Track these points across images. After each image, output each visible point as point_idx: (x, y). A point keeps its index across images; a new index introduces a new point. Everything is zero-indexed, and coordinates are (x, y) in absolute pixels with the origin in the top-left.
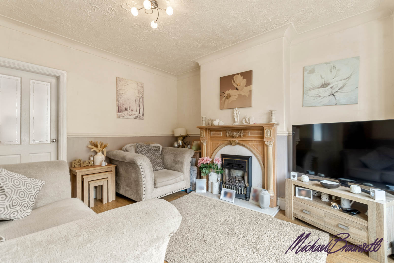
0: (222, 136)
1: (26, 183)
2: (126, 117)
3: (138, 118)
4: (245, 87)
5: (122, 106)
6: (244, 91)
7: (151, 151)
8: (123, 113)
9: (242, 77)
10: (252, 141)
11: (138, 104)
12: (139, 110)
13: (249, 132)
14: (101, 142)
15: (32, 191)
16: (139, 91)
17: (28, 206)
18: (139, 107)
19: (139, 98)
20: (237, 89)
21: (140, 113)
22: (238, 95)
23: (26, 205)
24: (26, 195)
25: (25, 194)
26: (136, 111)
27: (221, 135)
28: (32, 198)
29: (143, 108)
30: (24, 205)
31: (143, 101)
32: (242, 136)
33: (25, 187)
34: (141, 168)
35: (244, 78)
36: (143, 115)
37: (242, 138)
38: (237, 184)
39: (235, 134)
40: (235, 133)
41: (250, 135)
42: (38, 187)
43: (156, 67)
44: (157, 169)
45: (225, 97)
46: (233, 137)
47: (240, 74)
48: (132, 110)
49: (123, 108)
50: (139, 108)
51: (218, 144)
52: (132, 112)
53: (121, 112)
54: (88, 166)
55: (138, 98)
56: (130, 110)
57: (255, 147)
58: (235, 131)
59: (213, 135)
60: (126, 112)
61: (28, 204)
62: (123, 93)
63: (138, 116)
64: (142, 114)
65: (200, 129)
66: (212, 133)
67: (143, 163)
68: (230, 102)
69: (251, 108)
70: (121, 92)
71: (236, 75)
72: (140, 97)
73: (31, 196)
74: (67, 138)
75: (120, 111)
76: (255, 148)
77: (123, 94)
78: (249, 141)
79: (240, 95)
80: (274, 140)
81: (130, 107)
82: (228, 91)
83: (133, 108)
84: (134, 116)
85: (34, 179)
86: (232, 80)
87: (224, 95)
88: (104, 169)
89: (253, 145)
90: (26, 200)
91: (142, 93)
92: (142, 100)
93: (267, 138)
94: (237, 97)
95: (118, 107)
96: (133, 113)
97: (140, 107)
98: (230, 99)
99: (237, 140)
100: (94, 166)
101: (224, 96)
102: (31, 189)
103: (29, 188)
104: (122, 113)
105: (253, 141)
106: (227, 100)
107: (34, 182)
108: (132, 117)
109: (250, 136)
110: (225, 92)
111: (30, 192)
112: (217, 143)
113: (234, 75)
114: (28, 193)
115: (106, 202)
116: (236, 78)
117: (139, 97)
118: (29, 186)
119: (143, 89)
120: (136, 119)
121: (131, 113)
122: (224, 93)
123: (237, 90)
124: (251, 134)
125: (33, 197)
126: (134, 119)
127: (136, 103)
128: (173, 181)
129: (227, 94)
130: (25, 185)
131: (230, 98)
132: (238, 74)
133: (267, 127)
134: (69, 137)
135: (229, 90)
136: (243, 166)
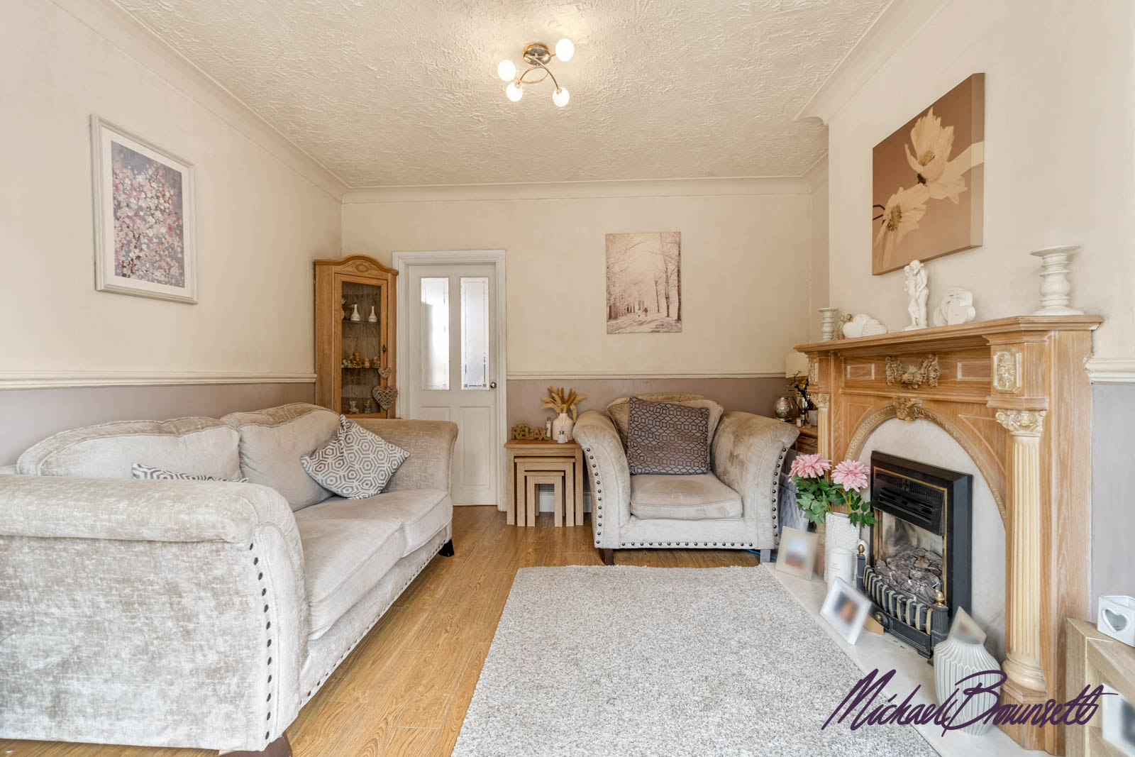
0: (876, 380)
1: (377, 449)
2: (629, 329)
3: (664, 330)
4: (948, 164)
5: (618, 304)
6: (945, 183)
7: (675, 420)
8: (621, 320)
9: (939, 119)
10: (970, 406)
11: (662, 292)
12: (668, 306)
13: (959, 365)
14: (571, 390)
15: (383, 464)
16: (665, 256)
17: (372, 485)
18: (667, 298)
19: (667, 276)
20: (921, 180)
21: (668, 316)
22: (925, 206)
23: (369, 483)
24: (373, 468)
25: (372, 465)
26: (659, 310)
27: (873, 377)
28: (382, 475)
29: (680, 299)
30: (366, 482)
31: (679, 281)
32: (931, 380)
33: (375, 455)
34: (592, 458)
35: (943, 125)
36: (679, 318)
37: (934, 391)
38: (909, 581)
39: (912, 372)
40: (912, 369)
41: (964, 375)
42: (396, 460)
43: (711, 174)
44: (676, 470)
45: (885, 224)
46: (906, 385)
47: (931, 111)
48: (646, 310)
49: (622, 307)
50: (667, 303)
51: (864, 411)
52: (646, 316)
53: (616, 318)
54: (536, 439)
55: (665, 275)
56: (639, 309)
57: (981, 433)
58: (915, 359)
59: (851, 374)
60: (630, 316)
61: (373, 482)
62: (621, 271)
63: (662, 325)
64: (676, 317)
65: (806, 356)
66: (851, 368)
67: (595, 446)
68: (899, 240)
69: (979, 249)
70: (616, 268)
71: (919, 120)
72: (669, 274)
73: (381, 471)
74: (507, 380)
75: (613, 316)
76: (980, 440)
77: (621, 273)
78: (959, 405)
79: (930, 203)
80: (1046, 405)
81: (640, 302)
82: (893, 196)
83: (650, 303)
84: (653, 325)
85: (394, 446)
86: (906, 146)
87: (884, 217)
88: (559, 451)
89: (975, 423)
90: (372, 475)
91: (677, 258)
92: (676, 278)
93: (1002, 393)
94: (923, 213)
95: (610, 307)
96: (649, 318)
97: (671, 299)
98: (899, 228)
99: (915, 398)
100: (551, 440)
101: (884, 221)
102: (383, 460)
103: (380, 458)
104: (619, 321)
105: (975, 406)
106: (891, 234)
107: (392, 450)
108: (646, 328)
109: (961, 383)
110: (887, 202)
111: (380, 464)
112: (863, 407)
113: (912, 123)
114: (378, 465)
115: (572, 525)
116: (918, 134)
117: (666, 272)
118: (381, 455)
119: (679, 247)
120: (658, 332)
121: (643, 317)
122: (884, 209)
123: (921, 184)
124: (967, 371)
125: (383, 473)
126: (653, 332)
127: (658, 290)
128: (692, 512)
129: (890, 210)
130: (376, 453)
131: (900, 225)
132: (924, 114)
133: (1001, 340)
134: (510, 378)
135: (898, 189)
136: (930, 513)
